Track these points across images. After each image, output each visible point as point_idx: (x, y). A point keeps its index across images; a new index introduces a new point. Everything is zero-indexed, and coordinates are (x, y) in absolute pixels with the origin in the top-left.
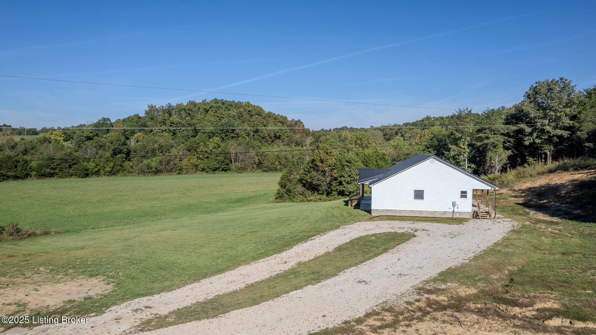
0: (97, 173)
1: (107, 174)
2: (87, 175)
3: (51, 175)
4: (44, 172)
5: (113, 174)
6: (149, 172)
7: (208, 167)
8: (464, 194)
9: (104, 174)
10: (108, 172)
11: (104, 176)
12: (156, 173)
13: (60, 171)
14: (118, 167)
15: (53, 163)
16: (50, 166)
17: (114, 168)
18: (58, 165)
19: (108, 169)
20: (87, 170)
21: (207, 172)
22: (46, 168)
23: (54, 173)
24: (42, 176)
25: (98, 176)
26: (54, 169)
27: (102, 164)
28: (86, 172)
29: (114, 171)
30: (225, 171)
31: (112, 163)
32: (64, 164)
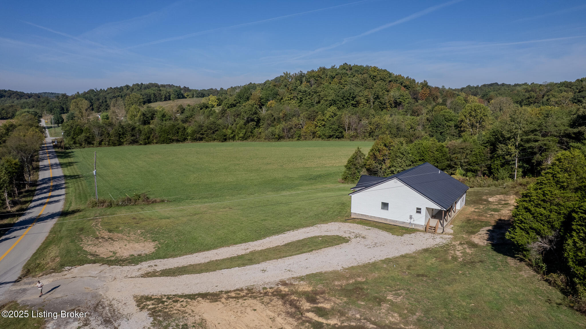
0: (233, 138)
1: (240, 139)
2: (225, 140)
3: (201, 139)
4: (196, 137)
5: (245, 139)
6: (273, 138)
7: (324, 135)
8: (419, 211)
9: (238, 139)
10: (241, 137)
11: (238, 141)
12: (278, 139)
13: (207, 136)
14: (249, 133)
15: (202, 129)
16: (200, 132)
17: (246, 134)
18: (206, 131)
19: (241, 135)
20: (225, 136)
21: (322, 139)
22: (197, 134)
23: (203, 137)
24: (195, 140)
25: (233, 141)
26: (203, 134)
27: (237, 130)
28: (224, 138)
29: (246, 136)
30: (339, 138)
31: (245, 130)
32: (209, 131)
